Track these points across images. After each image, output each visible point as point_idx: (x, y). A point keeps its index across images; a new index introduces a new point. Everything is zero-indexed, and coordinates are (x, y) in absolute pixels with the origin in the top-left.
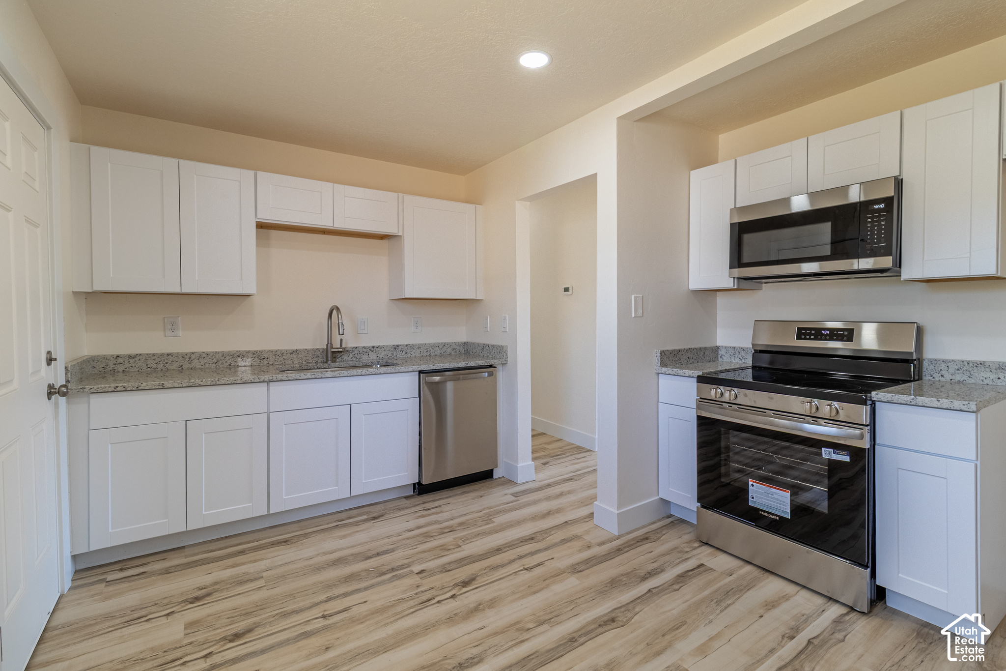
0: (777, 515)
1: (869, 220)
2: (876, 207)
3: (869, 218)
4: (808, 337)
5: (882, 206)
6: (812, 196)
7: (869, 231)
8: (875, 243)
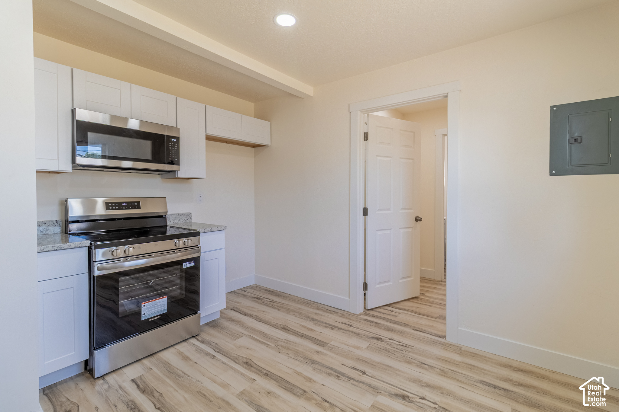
0: (159, 315)
1: (170, 146)
2: (172, 140)
3: (170, 144)
4: (114, 208)
5: (175, 140)
6: (142, 122)
7: (170, 151)
8: (173, 158)
